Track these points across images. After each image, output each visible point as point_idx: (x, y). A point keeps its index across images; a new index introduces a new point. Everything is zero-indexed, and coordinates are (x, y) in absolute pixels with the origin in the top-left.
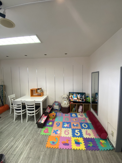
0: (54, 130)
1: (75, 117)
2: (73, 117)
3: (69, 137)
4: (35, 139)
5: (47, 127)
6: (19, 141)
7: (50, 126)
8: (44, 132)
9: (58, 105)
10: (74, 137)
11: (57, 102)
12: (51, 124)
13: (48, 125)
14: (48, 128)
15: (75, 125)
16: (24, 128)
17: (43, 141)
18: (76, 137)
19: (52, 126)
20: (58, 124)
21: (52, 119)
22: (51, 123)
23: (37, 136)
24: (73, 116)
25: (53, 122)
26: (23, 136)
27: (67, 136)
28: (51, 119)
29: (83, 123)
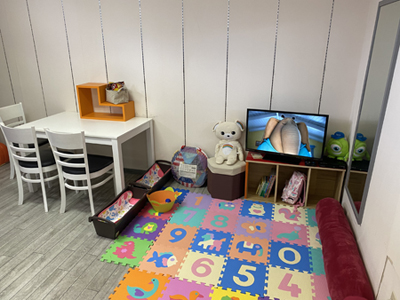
0: (155, 253)
1: (257, 217)
2: (251, 216)
3: (207, 284)
4: (77, 271)
5: (131, 239)
6: (22, 271)
7: (143, 236)
8: (118, 253)
9: (193, 163)
10: (225, 289)
11: (192, 150)
12: (151, 230)
13: (137, 230)
14: (133, 243)
15: (245, 246)
16: (51, 230)
17: (105, 283)
18: (233, 290)
19: (152, 236)
20: (179, 233)
21: (160, 214)
22: (149, 228)
23: (89, 262)
24: (252, 213)
25: (161, 224)
26: (40, 256)
27: (199, 280)
28: (157, 214)
29: (287, 245)
